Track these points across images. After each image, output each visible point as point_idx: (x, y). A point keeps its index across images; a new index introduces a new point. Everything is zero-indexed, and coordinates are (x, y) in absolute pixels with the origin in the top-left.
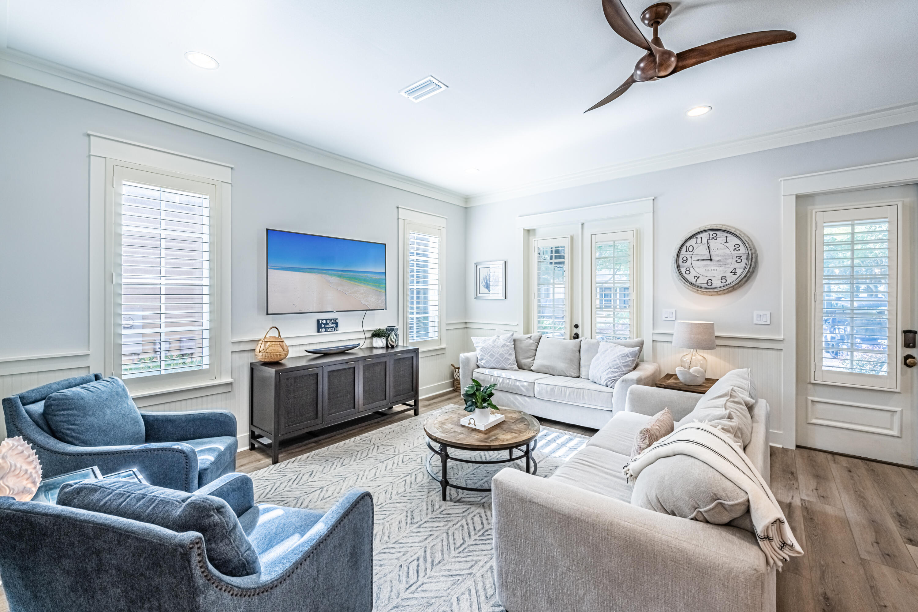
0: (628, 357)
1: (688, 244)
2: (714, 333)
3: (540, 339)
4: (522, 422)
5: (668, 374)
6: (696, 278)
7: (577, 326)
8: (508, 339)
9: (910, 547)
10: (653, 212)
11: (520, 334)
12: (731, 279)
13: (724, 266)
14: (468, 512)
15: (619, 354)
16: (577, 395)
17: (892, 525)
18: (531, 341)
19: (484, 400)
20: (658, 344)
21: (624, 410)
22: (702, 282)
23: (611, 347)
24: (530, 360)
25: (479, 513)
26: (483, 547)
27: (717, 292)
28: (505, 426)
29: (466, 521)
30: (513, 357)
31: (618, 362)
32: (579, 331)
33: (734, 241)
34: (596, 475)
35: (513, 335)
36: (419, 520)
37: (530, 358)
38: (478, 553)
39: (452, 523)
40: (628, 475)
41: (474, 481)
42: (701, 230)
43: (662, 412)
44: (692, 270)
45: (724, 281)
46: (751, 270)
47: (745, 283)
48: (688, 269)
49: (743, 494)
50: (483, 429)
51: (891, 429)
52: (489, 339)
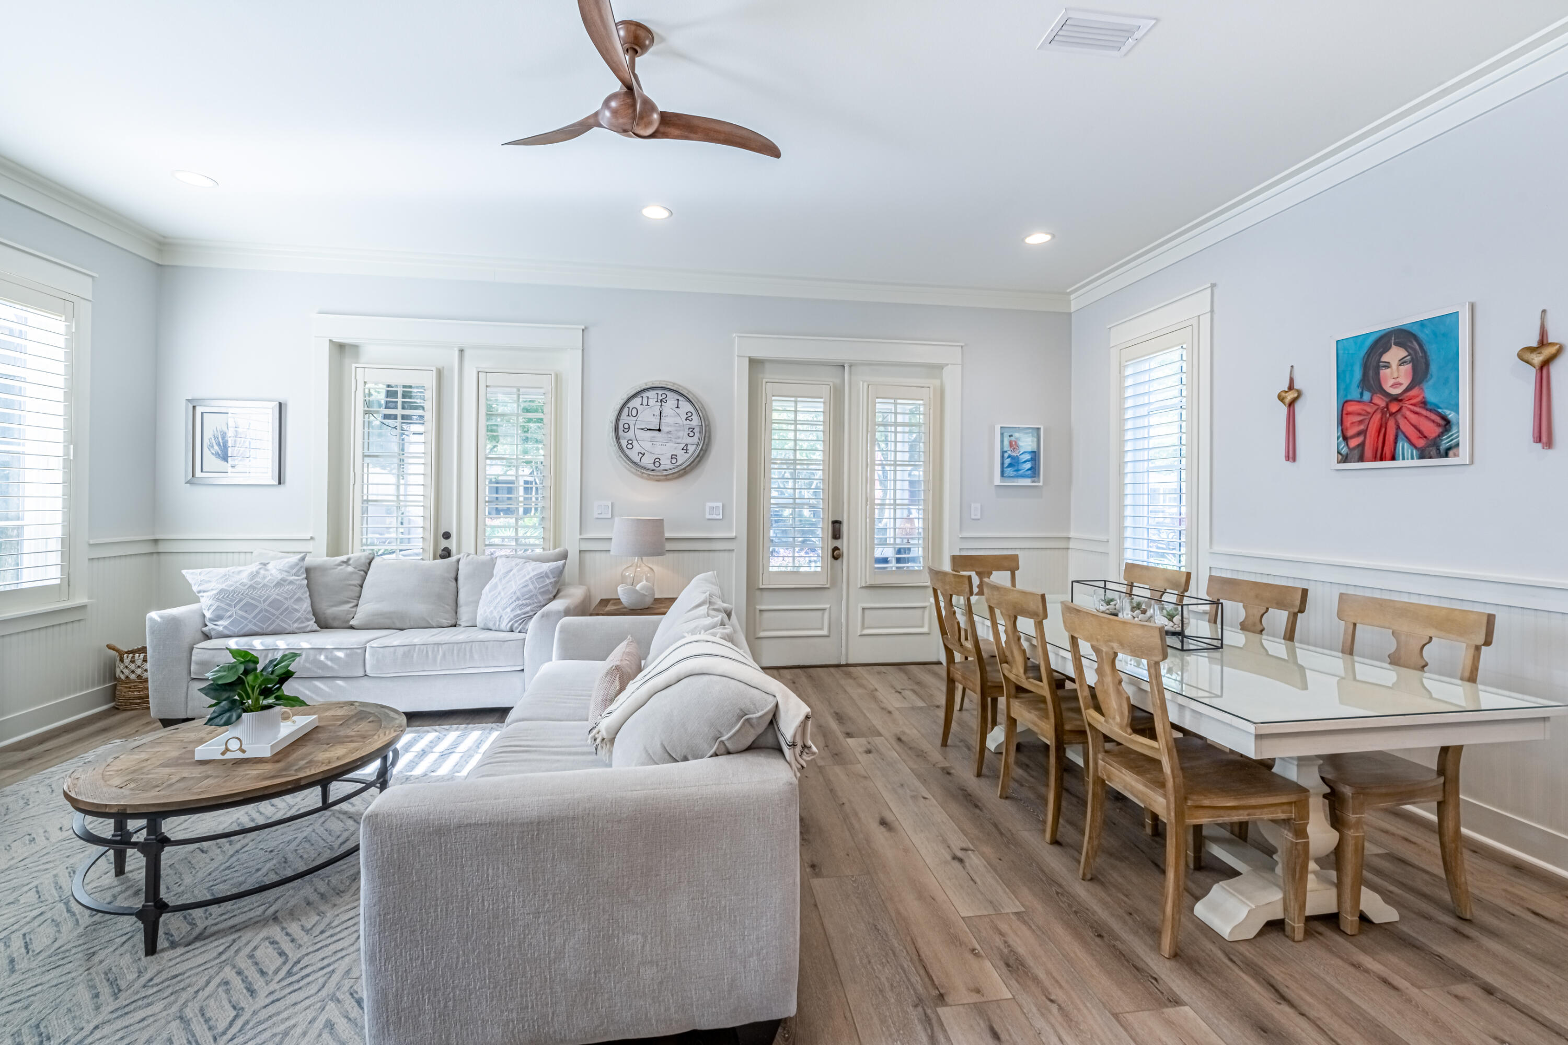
0: (548, 577)
1: (631, 405)
2: (663, 533)
3: (370, 564)
4: (362, 719)
5: (602, 600)
6: (641, 455)
7: (447, 536)
8: (292, 567)
9: (849, 740)
10: (583, 350)
11: (319, 556)
12: (683, 458)
13: (674, 440)
14: (235, 947)
15: (532, 574)
16: (458, 655)
17: (834, 725)
18: (350, 569)
19: (266, 693)
20: (588, 555)
21: (550, 659)
22: (647, 461)
23: (517, 565)
24: (347, 607)
25: (267, 938)
26: (294, 997)
27: (666, 475)
28: (322, 736)
29: (234, 967)
30: (306, 605)
31: (531, 587)
32: (452, 544)
33: (686, 407)
34: (540, 760)
35: (303, 559)
36: (71, 1032)
37: (348, 602)
38: (285, 1015)
39: (191, 990)
40: (598, 741)
41: (235, 881)
42: (648, 386)
43: (625, 642)
44: (635, 443)
45: (674, 461)
46: (704, 448)
47: (697, 465)
48: (630, 442)
49: (771, 698)
50: (268, 754)
51: (821, 629)
52: (240, 572)
